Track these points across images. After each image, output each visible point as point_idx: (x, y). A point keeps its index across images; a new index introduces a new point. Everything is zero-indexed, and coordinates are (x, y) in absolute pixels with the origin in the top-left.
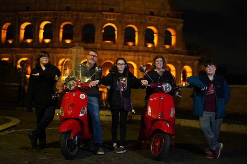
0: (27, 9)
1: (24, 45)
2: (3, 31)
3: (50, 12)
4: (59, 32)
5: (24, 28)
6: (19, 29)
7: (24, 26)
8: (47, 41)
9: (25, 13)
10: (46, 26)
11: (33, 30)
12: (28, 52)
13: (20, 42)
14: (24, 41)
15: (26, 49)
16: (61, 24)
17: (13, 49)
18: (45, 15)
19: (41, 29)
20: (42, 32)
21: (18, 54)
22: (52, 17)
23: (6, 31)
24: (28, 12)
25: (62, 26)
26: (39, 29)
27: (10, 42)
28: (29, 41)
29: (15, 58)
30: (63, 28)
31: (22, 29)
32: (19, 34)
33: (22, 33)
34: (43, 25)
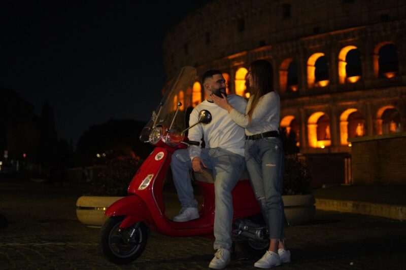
0: (317, 31)
1: (317, 91)
2: (281, 73)
3: (353, 29)
4: (372, 61)
5: (313, 63)
6: (306, 65)
7: (313, 59)
8: (353, 79)
9: (312, 38)
11: (328, 64)
12: (323, 102)
13: (310, 86)
14: (316, 85)
15: (319, 97)
17: (299, 100)
18: (346, 36)
19: (342, 61)
20: (343, 66)
21: (307, 107)
22: (357, 38)
23: (286, 73)
24: (318, 36)
25: (376, 51)
26: (338, 61)
28: (323, 83)
29: (303, 115)
30: (379, 54)
31: (311, 66)
32: (306, 73)
33: (312, 72)
34: (344, 53)
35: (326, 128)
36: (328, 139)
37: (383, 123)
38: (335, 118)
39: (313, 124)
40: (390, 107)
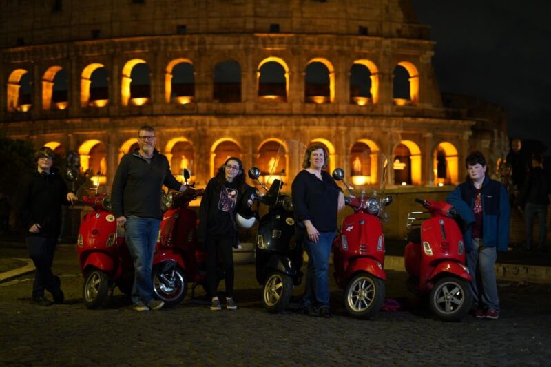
0: (96, 35)
1: (90, 113)
2: (45, 83)
3: (143, 38)
4: (164, 80)
5: (89, 76)
6: (79, 78)
7: (88, 71)
8: (140, 101)
9: (90, 42)
10: (136, 69)
11: (108, 79)
12: (100, 128)
13: (83, 106)
14: (91, 105)
15: (96, 121)
16: (166, 64)
17: (68, 121)
18: (133, 45)
19: (126, 76)
20: (127, 82)
21: (78, 133)
22: (147, 51)
23: (51, 84)
24: (96, 42)
25: (170, 68)
26: (121, 76)
27: (62, 107)
28: (101, 103)
29: (72, 142)
30: (173, 73)
31: (86, 79)
32: (79, 88)
33: (86, 86)
34: (129, 67)
35: (101, 160)
36: (102, 175)
37: (173, 158)
38: (113, 149)
39: (84, 154)
40: (183, 139)
